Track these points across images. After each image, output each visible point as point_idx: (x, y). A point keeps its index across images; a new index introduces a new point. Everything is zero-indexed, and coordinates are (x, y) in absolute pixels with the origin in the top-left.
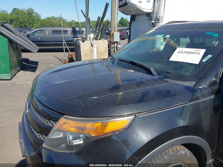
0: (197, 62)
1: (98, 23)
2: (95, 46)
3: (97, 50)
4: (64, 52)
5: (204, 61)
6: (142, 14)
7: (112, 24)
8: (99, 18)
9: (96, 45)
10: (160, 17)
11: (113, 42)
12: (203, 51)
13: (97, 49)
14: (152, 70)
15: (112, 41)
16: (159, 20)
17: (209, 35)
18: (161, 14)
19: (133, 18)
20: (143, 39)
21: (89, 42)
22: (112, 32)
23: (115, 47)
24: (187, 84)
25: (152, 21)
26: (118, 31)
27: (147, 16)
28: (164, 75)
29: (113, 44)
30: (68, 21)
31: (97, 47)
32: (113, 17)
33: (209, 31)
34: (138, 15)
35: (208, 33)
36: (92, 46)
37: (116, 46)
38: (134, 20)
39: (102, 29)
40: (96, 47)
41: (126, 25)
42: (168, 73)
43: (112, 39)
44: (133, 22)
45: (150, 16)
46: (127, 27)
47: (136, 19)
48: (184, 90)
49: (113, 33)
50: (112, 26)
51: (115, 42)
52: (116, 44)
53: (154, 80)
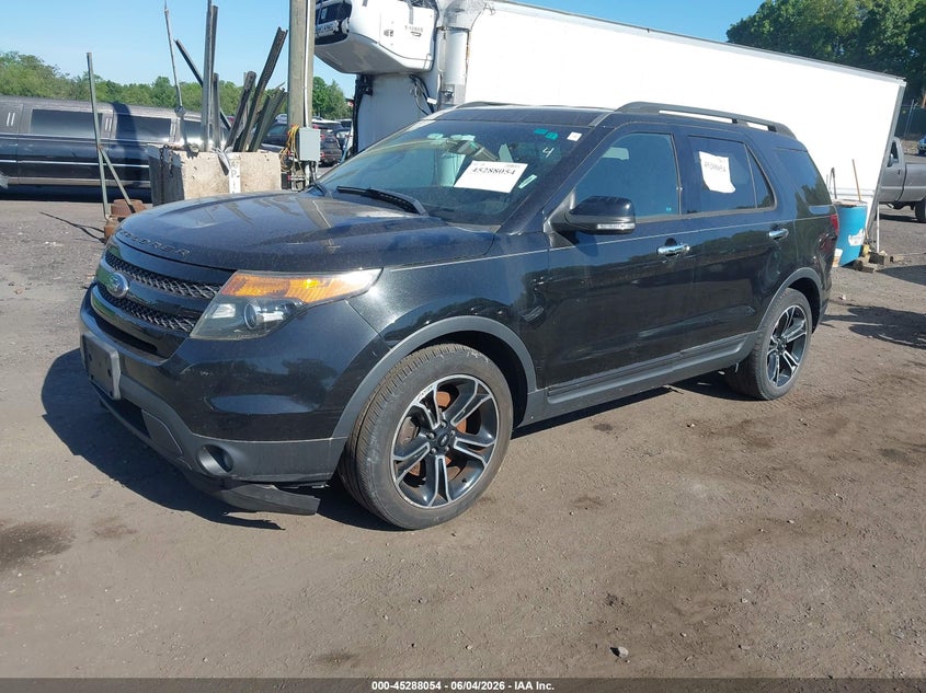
0: (508, 189)
1: (246, 94)
2: (235, 171)
3: (242, 185)
4: (102, 201)
5: (521, 186)
6: (398, 73)
7: (292, 100)
8: (251, 77)
9: (238, 170)
10: (453, 86)
11: (296, 163)
12: (523, 167)
13: (242, 183)
14: (417, 204)
15: (296, 160)
16: (450, 96)
17: (539, 135)
18: (458, 78)
19: (365, 85)
20: (395, 146)
21: (214, 155)
22: (294, 129)
23: (304, 182)
24: (485, 229)
25: (430, 100)
26: (314, 126)
27: (414, 81)
28: (440, 214)
29: (297, 168)
30: (69, 77)
31: (242, 176)
32: (294, 77)
33: (540, 127)
34: (384, 74)
35: (538, 132)
36: (226, 171)
37: (308, 176)
38: (370, 93)
39: (261, 113)
40: (238, 174)
41: (333, 109)
42: (452, 211)
43: (293, 151)
44: (366, 97)
45: (423, 83)
46: (337, 117)
47: (375, 89)
48: (483, 239)
49: (297, 134)
50: (292, 109)
51: (304, 163)
52: (307, 167)
53: (420, 220)
